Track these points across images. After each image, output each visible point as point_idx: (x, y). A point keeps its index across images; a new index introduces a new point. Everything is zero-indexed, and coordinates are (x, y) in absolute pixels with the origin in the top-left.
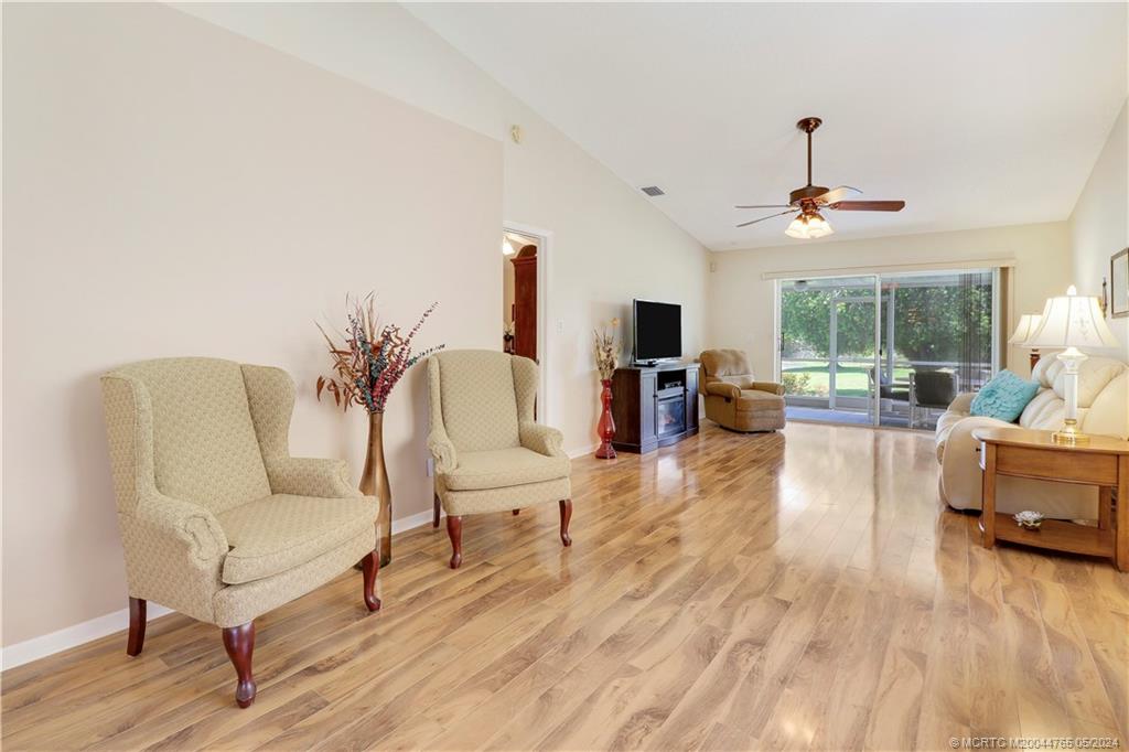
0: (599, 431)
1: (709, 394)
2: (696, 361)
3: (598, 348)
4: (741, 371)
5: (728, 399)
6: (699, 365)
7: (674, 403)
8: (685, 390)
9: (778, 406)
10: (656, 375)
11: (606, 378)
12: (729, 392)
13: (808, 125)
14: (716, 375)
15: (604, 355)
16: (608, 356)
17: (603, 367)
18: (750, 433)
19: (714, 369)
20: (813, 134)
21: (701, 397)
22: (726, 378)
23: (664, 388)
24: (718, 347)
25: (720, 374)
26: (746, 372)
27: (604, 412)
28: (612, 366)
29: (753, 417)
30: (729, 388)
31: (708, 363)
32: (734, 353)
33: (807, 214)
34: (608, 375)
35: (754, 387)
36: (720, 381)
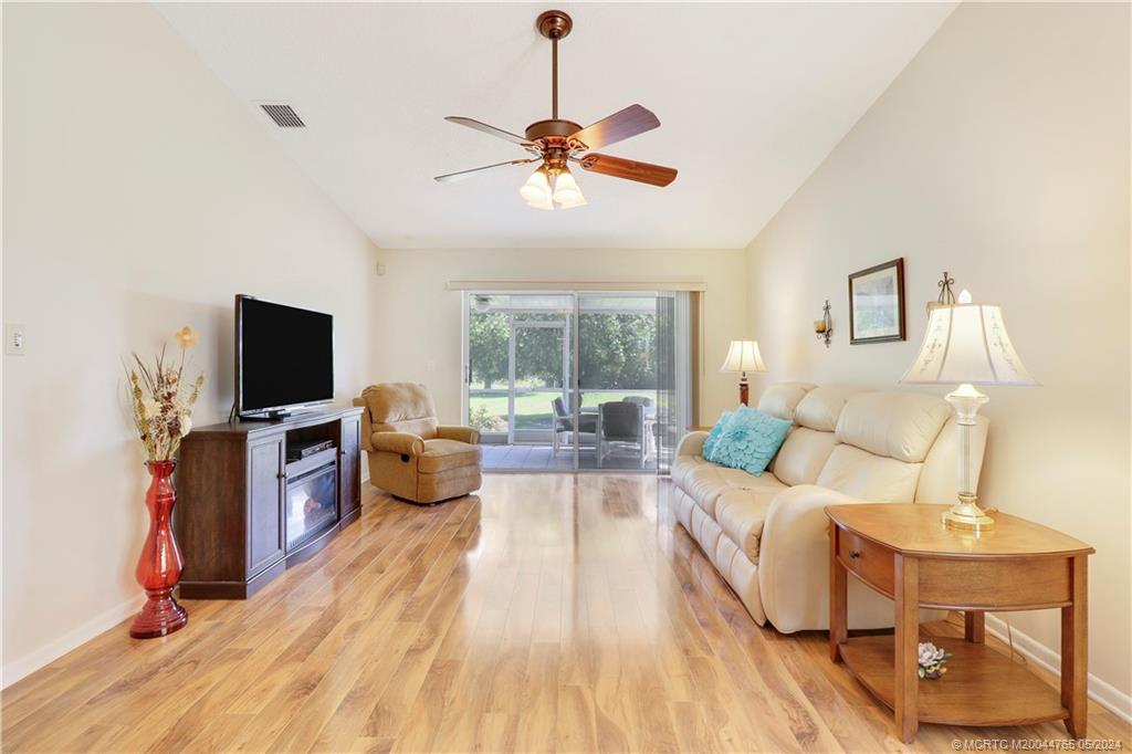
0: (140, 574)
1: (377, 450)
2: (356, 403)
3: (137, 392)
4: (422, 411)
5: (405, 458)
6: (361, 410)
7: (320, 479)
8: (339, 453)
9: (473, 459)
10: (283, 437)
11: (160, 456)
12: (408, 448)
13: (553, 25)
14: (387, 421)
15: (153, 409)
16: (164, 410)
17: (153, 432)
18: (438, 503)
19: (384, 411)
20: (559, 42)
21: (364, 455)
22: (402, 426)
23: (300, 457)
24: (388, 379)
25: (392, 419)
26: (428, 414)
27: (155, 533)
28: (174, 429)
29: (441, 481)
30: (408, 441)
31: (374, 404)
32: (411, 388)
33: (552, 166)
34: (166, 450)
35: (440, 434)
36: (392, 429)
